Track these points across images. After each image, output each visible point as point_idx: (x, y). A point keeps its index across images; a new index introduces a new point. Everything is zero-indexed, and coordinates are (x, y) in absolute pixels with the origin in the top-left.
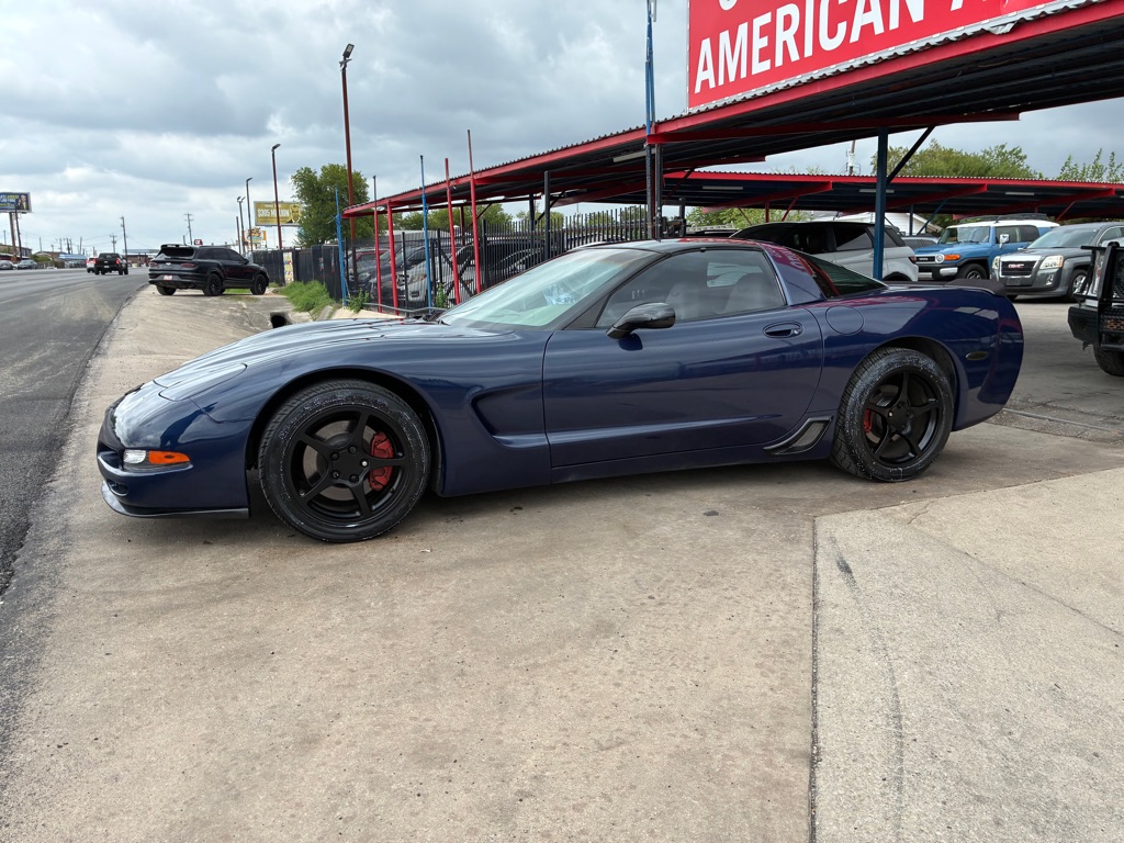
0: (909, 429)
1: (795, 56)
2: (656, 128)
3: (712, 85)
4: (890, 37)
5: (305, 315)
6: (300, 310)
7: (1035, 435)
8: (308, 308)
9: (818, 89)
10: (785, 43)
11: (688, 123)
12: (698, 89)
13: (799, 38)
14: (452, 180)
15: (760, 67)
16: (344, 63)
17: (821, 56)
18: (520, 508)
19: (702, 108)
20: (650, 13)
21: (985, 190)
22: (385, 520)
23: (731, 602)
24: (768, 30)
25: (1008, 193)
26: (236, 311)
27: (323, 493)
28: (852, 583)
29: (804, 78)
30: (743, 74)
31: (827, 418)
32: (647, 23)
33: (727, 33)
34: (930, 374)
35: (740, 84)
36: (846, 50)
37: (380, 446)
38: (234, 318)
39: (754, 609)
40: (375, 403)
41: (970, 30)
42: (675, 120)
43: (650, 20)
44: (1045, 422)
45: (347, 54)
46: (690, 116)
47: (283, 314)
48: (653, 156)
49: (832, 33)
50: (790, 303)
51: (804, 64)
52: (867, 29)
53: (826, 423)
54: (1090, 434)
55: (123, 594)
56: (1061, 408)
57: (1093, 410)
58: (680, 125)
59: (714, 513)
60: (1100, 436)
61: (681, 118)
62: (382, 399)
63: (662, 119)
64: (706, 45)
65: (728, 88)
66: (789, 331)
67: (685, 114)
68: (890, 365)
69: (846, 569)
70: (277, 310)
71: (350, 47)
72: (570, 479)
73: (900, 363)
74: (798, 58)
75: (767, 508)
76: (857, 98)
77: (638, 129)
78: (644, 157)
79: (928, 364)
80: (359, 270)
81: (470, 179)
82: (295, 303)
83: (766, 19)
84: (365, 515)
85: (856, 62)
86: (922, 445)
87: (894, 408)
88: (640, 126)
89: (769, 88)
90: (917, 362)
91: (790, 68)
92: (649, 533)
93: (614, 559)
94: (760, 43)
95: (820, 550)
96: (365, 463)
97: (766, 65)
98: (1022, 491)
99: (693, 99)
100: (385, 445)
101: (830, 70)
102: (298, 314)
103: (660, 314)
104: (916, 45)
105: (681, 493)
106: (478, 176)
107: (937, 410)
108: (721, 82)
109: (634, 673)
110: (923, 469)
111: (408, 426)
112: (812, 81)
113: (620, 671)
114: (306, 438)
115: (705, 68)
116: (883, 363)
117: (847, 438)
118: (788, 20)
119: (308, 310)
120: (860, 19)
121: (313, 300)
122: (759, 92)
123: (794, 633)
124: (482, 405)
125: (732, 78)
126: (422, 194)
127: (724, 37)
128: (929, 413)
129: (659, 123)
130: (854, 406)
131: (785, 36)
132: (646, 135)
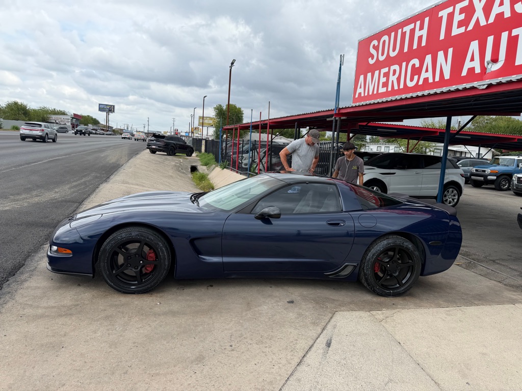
0: (397, 273)
1: (396, 88)
2: (339, 110)
3: (362, 95)
4: (435, 85)
5: (205, 167)
6: (203, 165)
7: (480, 278)
8: (206, 164)
9: (404, 103)
10: (393, 81)
11: (352, 110)
12: (357, 96)
13: (399, 79)
14: (262, 121)
15: (382, 90)
16: (231, 67)
17: (406, 89)
18: (212, 286)
19: (357, 104)
20: (341, 62)
21: (516, 141)
22: (147, 287)
23: (263, 354)
24: (387, 75)
26: (178, 163)
27: (124, 271)
28: (326, 353)
29: (398, 97)
30: (375, 92)
31: (355, 264)
32: (339, 66)
33: (370, 73)
34: (409, 249)
35: (374, 96)
36: (417, 88)
37: (150, 255)
38: (176, 166)
39: (271, 360)
40: (148, 238)
41: (468, 86)
42: (346, 108)
43: (341, 65)
44: (489, 271)
45: (232, 64)
46: (352, 107)
47: (196, 166)
48: (336, 121)
49: (412, 80)
50: (344, 210)
51: (400, 91)
52: (426, 80)
53: (355, 266)
54: (507, 281)
55: (31, 306)
56: (501, 264)
57: (516, 268)
58: (349, 111)
59: (292, 302)
60: (512, 283)
61: (349, 108)
62: (151, 236)
63: (341, 107)
64: (362, 77)
65: (369, 97)
66: (339, 224)
67: (350, 106)
68: (389, 244)
69: (329, 345)
70: (194, 164)
71: (234, 60)
72: (233, 277)
73: (394, 243)
74: (397, 88)
75: (317, 303)
76: (428, 106)
77: (331, 110)
78: (332, 121)
79: (409, 245)
80: (227, 151)
81: (268, 122)
82: (202, 162)
83: (386, 70)
84: (139, 284)
85: (420, 94)
86: (404, 282)
87: (391, 263)
88: (333, 109)
89: (384, 100)
90: (403, 244)
91: (394, 92)
92: (256, 309)
93: (232, 320)
94: (383, 80)
95: (325, 332)
96: (141, 262)
97: (384, 90)
98: (447, 311)
99: (355, 100)
100: (152, 255)
101: (409, 96)
102: (202, 167)
103: (276, 212)
104: (445, 89)
105: (286, 288)
106: (270, 121)
107: (413, 266)
108: (366, 94)
109: (194, 387)
110: (403, 293)
111: (161, 249)
112: (401, 99)
113: (189, 384)
114: (118, 250)
115: (360, 88)
116: (385, 242)
117: (365, 275)
118: (395, 71)
119: (206, 166)
120: (424, 75)
121: (208, 162)
122: (380, 100)
123: (278, 378)
124: (196, 242)
125: (370, 93)
126: (251, 125)
127: (369, 75)
128: (409, 267)
129: (340, 109)
130: (369, 260)
131: (393, 78)
132: (334, 113)
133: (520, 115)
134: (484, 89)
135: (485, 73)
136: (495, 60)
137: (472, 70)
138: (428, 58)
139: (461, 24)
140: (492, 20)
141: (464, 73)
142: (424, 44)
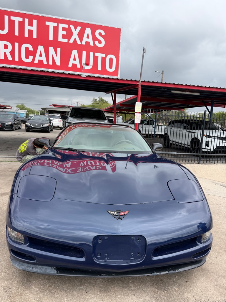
10: (5, 53)
13: (12, 53)
17: (23, 63)
41: (76, 73)
51: (16, 63)
52: (41, 62)
74: (11, 60)
85: (39, 69)
101: (29, 68)
104: (60, 71)
118: (6, 46)
120: (38, 58)
131: (5, 51)
134: (84, 77)
135: (82, 69)
136: (87, 64)
137: (74, 65)
138: (41, 48)
139: (64, 37)
140: (84, 43)
141: (70, 65)
142: (35, 36)
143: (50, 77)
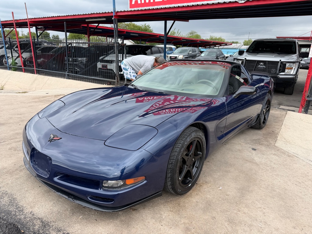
2: (116, 13)
3: (139, 2)
9: (180, 10)
11: (130, 13)
12: (133, 3)
14: (15, 20)
19: (136, 9)
21: (158, 37)
25: (161, 38)
29: (175, 5)
30: (152, 1)
42: (125, 11)
46: (131, 11)
50: (251, 82)
58: (126, 14)
61: (128, 11)
67: (129, 10)
75: (260, 144)
77: (109, 13)
81: (27, 21)
85: (194, 4)
88: (110, 12)
89: (162, 7)
99: (132, 6)
101: (185, 5)
106: (30, 20)
108: (143, 2)
112: (178, 7)
122: (159, 7)
125: (147, 1)
129: (118, 12)
132: (114, 15)
133: (188, 21)
134: (243, 3)
143: (215, 9)
